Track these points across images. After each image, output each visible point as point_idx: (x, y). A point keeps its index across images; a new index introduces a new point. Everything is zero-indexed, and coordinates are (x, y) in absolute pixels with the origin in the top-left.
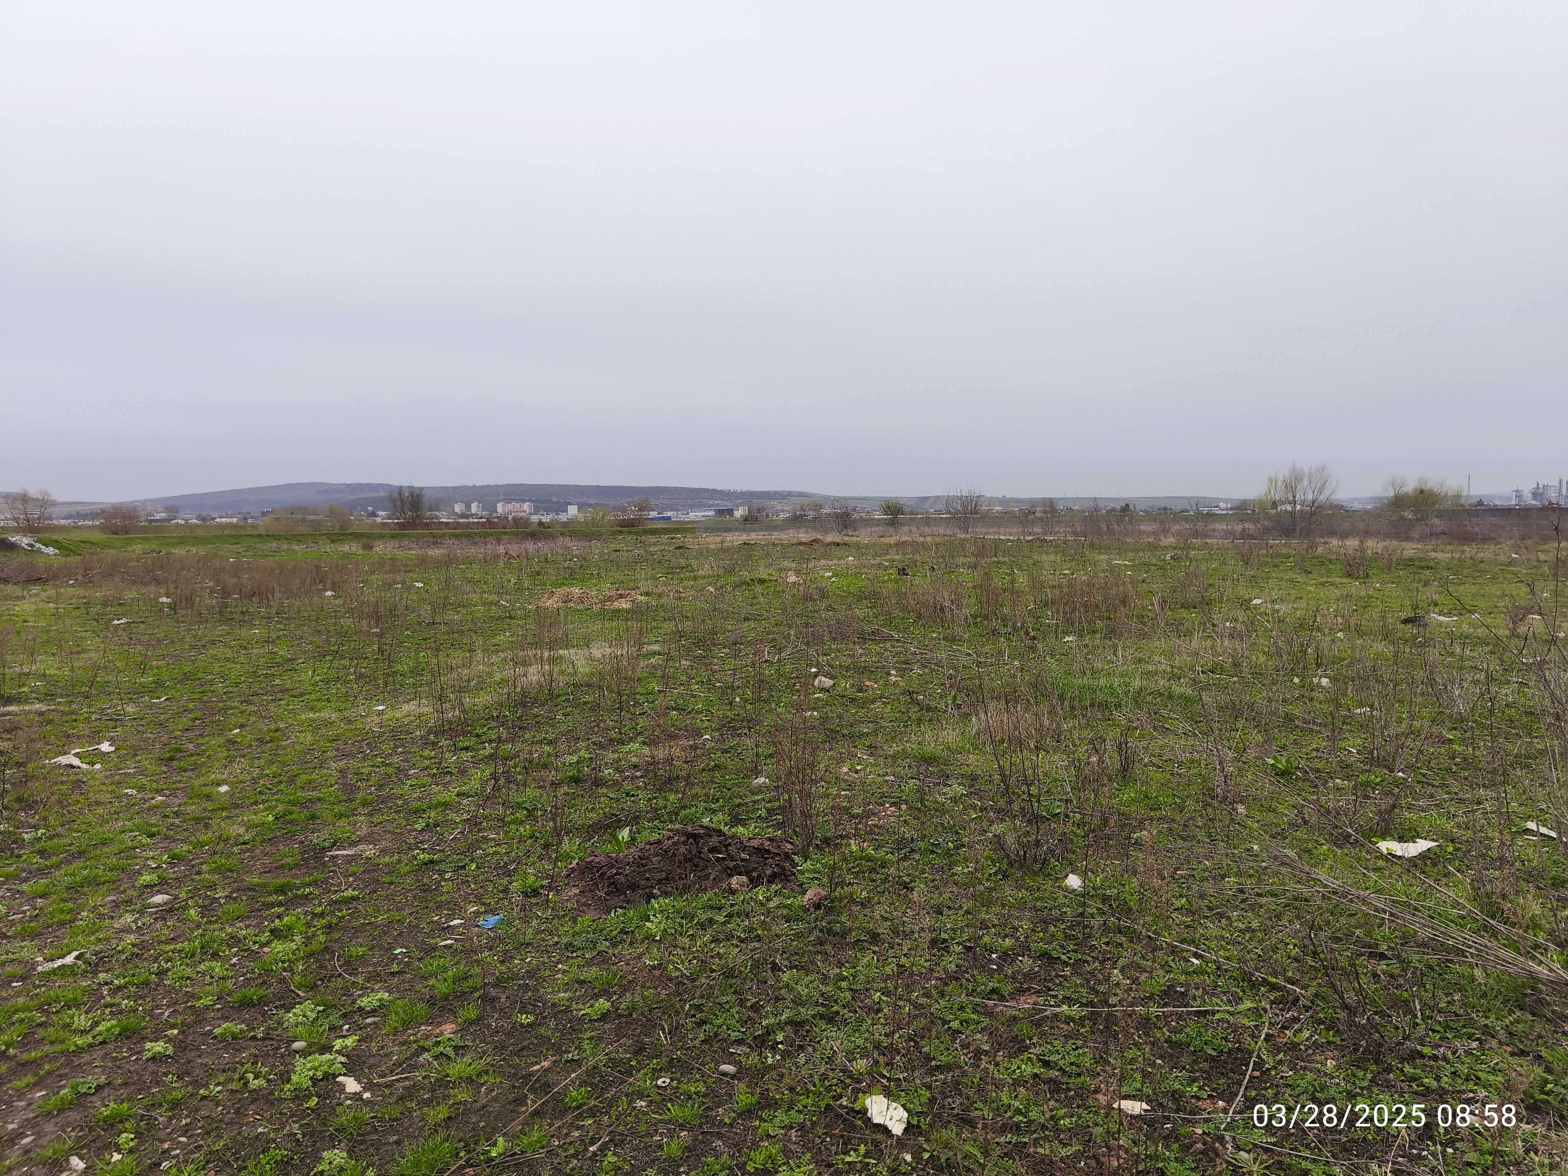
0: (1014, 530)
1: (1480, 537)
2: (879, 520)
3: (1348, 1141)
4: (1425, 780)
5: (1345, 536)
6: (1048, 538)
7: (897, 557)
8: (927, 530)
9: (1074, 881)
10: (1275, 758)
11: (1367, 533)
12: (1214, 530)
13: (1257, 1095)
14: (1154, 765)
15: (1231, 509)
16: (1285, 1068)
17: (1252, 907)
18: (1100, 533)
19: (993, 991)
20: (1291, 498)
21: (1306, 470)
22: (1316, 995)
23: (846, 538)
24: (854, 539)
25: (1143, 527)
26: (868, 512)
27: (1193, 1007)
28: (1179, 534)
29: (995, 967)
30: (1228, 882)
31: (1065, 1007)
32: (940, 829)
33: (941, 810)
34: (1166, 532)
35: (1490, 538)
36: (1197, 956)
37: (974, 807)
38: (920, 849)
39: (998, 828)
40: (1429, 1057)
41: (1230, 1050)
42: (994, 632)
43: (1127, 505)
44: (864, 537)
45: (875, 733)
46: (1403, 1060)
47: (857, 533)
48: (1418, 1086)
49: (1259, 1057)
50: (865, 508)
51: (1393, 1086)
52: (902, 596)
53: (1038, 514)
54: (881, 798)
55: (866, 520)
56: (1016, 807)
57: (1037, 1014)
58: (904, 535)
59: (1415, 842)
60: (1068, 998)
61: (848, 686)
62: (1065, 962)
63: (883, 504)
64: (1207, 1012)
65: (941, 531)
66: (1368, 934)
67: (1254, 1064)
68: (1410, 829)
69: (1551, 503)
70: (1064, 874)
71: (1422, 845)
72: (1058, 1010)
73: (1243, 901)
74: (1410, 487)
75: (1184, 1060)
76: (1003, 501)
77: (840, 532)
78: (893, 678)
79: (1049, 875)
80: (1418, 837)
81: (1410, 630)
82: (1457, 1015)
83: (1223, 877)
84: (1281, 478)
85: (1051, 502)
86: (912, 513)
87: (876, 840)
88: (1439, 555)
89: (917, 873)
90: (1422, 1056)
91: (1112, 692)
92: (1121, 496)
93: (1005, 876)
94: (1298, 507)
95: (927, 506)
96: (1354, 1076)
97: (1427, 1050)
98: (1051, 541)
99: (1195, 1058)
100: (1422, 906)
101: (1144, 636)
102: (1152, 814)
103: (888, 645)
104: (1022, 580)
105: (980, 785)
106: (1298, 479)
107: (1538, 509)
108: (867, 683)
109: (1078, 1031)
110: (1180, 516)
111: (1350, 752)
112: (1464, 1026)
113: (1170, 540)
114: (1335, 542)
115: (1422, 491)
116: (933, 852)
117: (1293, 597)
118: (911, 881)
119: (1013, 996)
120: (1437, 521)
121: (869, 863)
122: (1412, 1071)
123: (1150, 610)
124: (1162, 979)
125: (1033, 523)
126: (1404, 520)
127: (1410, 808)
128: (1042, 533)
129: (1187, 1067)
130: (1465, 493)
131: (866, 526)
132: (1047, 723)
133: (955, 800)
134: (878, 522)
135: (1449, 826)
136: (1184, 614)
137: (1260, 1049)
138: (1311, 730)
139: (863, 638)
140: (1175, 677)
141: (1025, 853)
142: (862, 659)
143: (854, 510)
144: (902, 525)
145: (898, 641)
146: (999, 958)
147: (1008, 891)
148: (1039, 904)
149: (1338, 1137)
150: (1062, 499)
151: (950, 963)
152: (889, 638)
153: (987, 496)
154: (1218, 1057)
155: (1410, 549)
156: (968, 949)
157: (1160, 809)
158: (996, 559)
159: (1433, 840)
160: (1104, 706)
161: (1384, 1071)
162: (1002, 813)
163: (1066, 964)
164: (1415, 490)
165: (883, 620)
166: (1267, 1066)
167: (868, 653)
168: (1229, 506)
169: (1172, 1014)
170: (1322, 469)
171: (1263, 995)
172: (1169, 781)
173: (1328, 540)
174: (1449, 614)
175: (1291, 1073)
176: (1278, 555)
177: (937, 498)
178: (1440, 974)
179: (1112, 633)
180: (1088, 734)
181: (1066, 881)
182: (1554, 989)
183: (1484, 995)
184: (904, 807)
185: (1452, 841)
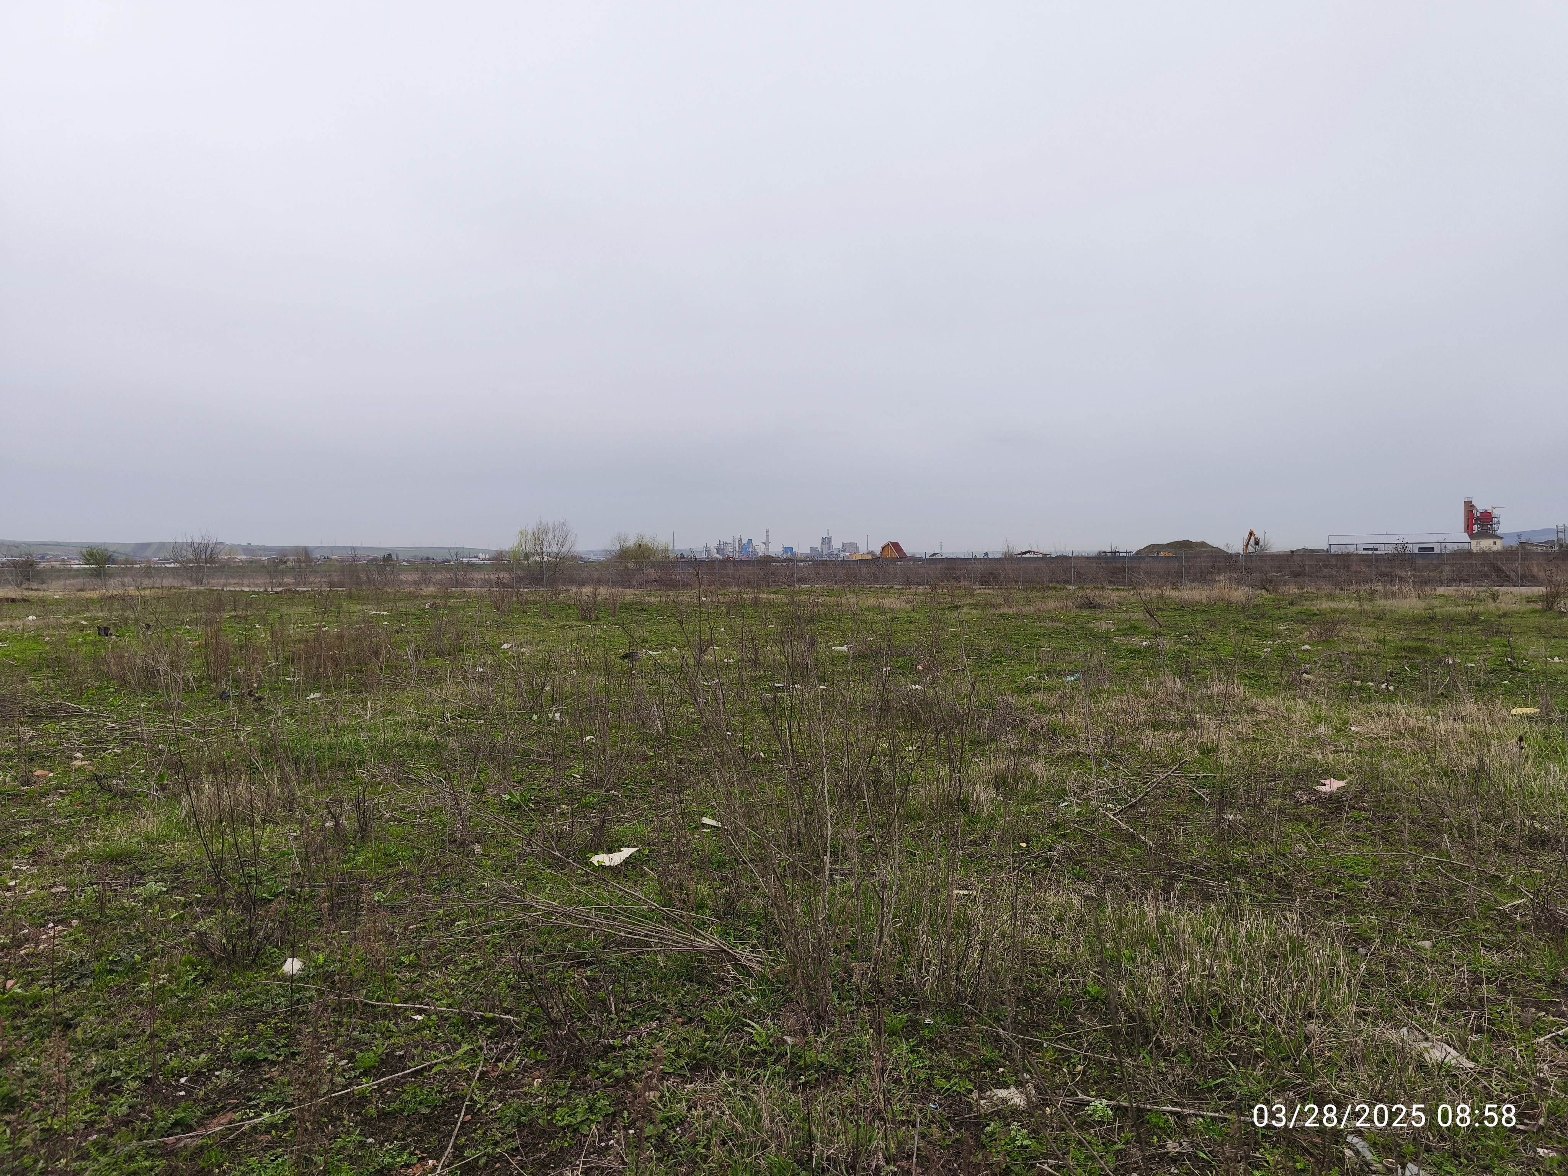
0: (259, 581)
1: (681, 583)
2: (78, 570)
3: (547, 1156)
4: (631, 794)
5: (582, 584)
6: (300, 589)
7: (101, 614)
8: (146, 582)
9: (292, 966)
10: (511, 794)
11: (600, 582)
12: (472, 579)
13: (467, 1140)
14: (396, 819)
15: (489, 560)
16: (495, 1102)
17: (479, 947)
18: (358, 583)
19: (177, 1123)
20: (539, 550)
21: (550, 525)
22: (529, 1019)
23: (26, 593)
24: (41, 594)
25: (403, 577)
26: (63, 560)
27: (410, 1068)
28: (440, 583)
29: (182, 1093)
30: (458, 926)
31: (267, 1114)
32: (124, 940)
33: (129, 916)
34: (427, 581)
35: (688, 585)
36: (419, 1011)
37: (174, 905)
38: (93, 972)
39: (202, 925)
40: (620, 1048)
41: (444, 1101)
42: (224, 696)
43: (390, 555)
44: (54, 591)
45: (43, 834)
46: (598, 1057)
47: (44, 586)
48: (609, 1079)
49: (471, 1099)
50: (60, 556)
51: (589, 1086)
52: (97, 661)
53: (290, 564)
54: (43, 916)
55: (59, 571)
56: (229, 895)
57: (231, 1134)
58: (114, 588)
59: (620, 851)
60: (272, 1103)
61: (7, 779)
62: (273, 1062)
63: (84, 551)
64: (423, 1069)
65: (167, 582)
66: (578, 946)
67: (466, 1109)
68: (616, 841)
69: (728, 557)
70: (282, 959)
71: (627, 852)
72: (257, 1120)
73: (471, 941)
74: (631, 542)
75: (396, 1129)
76: (247, 549)
77: (19, 585)
78: (78, 763)
79: (265, 964)
80: (623, 846)
81: (627, 664)
82: (643, 1001)
83: (453, 922)
84: (530, 532)
85: (306, 551)
86: (127, 562)
87: (29, 972)
88: (653, 599)
89: (85, 1004)
90: (613, 1048)
91: (357, 748)
92: (383, 546)
93: (208, 979)
94: (545, 559)
95: (148, 553)
96: (556, 1087)
97: (618, 1043)
98: (304, 592)
99: (408, 1123)
100: (621, 909)
101: (395, 686)
102: (389, 871)
103: (74, 722)
104: (262, 635)
105: (187, 877)
106: (545, 533)
107: (720, 561)
108: (39, 772)
109: (280, 1137)
110: (441, 565)
111: (575, 778)
112: (648, 1010)
113: (431, 589)
114: (574, 589)
115: (640, 546)
116: (111, 972)
117: (536, 641)
118: (76, 1016)
119: (201, 1123)
120: (651, 571)
121: (13, 1007)
122: (604, 1066)
123: (404, 660)
124: (380, 1047)
125: (283, 573)
126: (628, 570)
127: (619, 821)
128: (294, 584)
129: (400, 1135)
130: (671, 548)
131: (58, 578)
132: (277, 792)
133: (149, 901)
134: (78, 573)
135: (646, 831)
136: (438, 661)
137: (473, 1090)
138: (545, 762)
139: (35, 717)
140: (423, 726)
141: (234, 946)
142: (34, 743)
143: (43, 558)
144: (111, 576)
145: (89, 716)
146: (189, 1080)
147: (210, 997)
148: (248, 1002)
149: (538, 1155)
150: (319, 547)
151: (120, 1107)
152: (77, 713)
153: (228, 543)
154: (431, 1113)
155: (630, 595)
156: (148, 1081)
157: (398, 864)
158: (233, 613)
159: (634, 847)
160: (346, 765)
161: (583, 1073)
162: (210, 905)
163: (273, 1063)
164: (635, 545)
165: (70, 692)
166: (479, 1106)
167: (45, 734)
168: (487, 556)
169: (387, 1083)
170: (563, 525)
171: (481, 1033)
172: (410, 834)
173: (570, 588)
174: (656, 649)
175: (500, 1105)
176: (527, 602)
177: (162, 545)
178: (633, 967)
179: (361, 687)
180: (325, 798)
181: (284, 967)
182: (713, 957)
183: (664, 977)
184: (75, 922)
185: (649, 845)
